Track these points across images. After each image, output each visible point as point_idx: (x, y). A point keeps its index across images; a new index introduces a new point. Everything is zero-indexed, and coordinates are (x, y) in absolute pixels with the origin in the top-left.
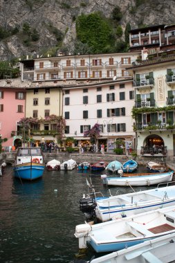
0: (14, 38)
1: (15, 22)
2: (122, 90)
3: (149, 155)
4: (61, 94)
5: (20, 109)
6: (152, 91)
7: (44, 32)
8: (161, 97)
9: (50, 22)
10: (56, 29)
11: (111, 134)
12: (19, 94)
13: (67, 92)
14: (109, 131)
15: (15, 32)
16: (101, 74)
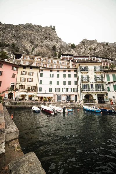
0: (7, 48)
1: (8, 42)
2: (69, 73)
3: (89, 103)
4: (39, 71)
5: (14, 76)
6: (88, 74)
7: (21, 49)
8: (92, 77)
9: (25, 46)
10: (27, 49)
11: (63, 93)
12: (14, 68)
13: (42, 70)
14: (62, 91)
15: (8, 45)
16: (53, 67)
